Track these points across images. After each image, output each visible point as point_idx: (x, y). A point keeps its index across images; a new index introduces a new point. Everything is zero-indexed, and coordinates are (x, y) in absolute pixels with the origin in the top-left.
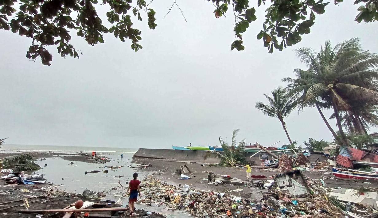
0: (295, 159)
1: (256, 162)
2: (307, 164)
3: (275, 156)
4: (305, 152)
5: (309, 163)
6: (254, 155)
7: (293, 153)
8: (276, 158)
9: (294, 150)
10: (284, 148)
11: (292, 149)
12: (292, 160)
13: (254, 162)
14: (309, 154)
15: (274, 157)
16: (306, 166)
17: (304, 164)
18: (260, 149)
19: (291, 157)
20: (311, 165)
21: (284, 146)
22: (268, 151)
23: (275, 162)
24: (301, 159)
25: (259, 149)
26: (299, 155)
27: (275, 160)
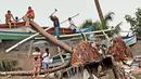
0: (105, 49)
1: (21, 63)
3: (66, 46)
4: (127, 37)
7: (104, 38)
8: (67, 51)
10: (85, 29)
11: (103, 31)
12: (100, 52)
13: (15, 63)
14: (134, 41)
15: (62, 48)
17: (122, 60)
18: (33, 31)
19: (98, 46)
21: (88, 24)
24: (118, 49)
27: (64, 57)
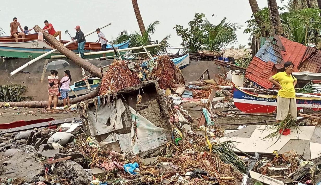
0: (147, 72)
2: (176, 85)
3: (93, 68)
5: (184, 83)
6: (26, 65)
8: (95, 75)
9: (148, 49)
10: (120, 45)
11: (144, 47)
12: (140, 76)
14: (186, 60)
15: (87, 69)
16: (173, 92)
18: (48, 47)
20: (187, 88)
22: (70, 53)
23: (89, 88)
25: (44, 49)
26: (160, 62)
27: (91, 82)
